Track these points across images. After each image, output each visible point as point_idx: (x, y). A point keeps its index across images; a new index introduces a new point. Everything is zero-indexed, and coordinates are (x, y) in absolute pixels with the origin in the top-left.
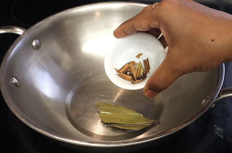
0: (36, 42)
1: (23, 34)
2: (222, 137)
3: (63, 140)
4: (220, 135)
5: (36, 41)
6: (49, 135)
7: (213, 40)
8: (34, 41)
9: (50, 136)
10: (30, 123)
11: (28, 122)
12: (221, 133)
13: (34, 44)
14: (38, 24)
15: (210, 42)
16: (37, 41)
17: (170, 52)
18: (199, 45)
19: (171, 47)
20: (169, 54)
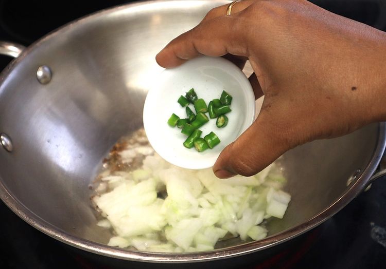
0: (44, 71)
3: (92, 250)
4: (380, 240)
5: (43, 68)
6: (67, 240)
7: (354, 88)
10: (32, 219)
11: (30, 218)
12: (383, 237)
13: (40, 73)
15: (348, 91)
16: (46, 69)
17: (270, 107)
18: (329, 98)
19: (272, 95)
20: (267, 111)
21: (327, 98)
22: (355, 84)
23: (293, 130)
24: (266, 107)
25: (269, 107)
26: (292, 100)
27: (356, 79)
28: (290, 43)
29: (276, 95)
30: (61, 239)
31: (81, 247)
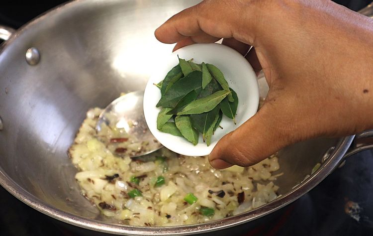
0: (33, 53)
1: (10, 38)
2: (358, 219)
3: (79, 225)
4: (354, 215)
5: (32, 50)
6: (55, 215)
7: (366, 91)
8: (30, 50)
9: (58, 218)
10: (22, 194)
11: (20, 193)
12: (356, 212)
13: (29, 55)
14: (36, 21)
15: (359, 93)
16: (35, 51)
17: (275, 100)
18: (338, 98)
19: (278, 89)
20: (271, 104)
21: (336, 98)
22: (367, 87)
23: (296, 127)
24: (270, 100)
25: (273, 101)
26: (298, 97)
27: (369, 82)
28: (301, 39)
29: (282, 89)
30: (50, 214)
31: (69, 221)
